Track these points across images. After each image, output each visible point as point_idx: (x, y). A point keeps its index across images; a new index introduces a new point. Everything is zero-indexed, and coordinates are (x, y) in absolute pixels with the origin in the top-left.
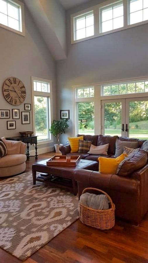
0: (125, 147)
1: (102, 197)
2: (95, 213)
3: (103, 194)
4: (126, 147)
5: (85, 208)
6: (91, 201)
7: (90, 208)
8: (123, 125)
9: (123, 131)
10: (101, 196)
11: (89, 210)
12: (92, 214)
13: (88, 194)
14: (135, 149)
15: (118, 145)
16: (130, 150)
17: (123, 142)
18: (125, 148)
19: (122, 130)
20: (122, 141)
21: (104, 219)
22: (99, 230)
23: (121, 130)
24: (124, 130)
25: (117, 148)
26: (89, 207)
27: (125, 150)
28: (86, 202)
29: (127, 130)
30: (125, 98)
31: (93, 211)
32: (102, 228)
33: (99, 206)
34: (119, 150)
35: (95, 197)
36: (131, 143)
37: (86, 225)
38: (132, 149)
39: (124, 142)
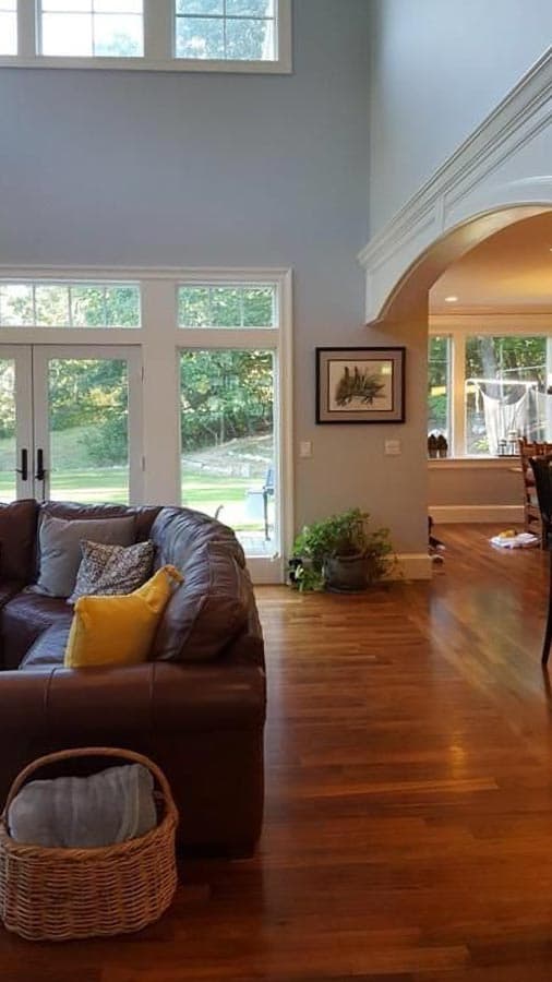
0: (90, 543)
1: (122, 780)
2: (104, 864)
3: (131, 762)
4: (94, 544)
5: (46, 859)
6: (76, 814)
7: (70, 853)
8: (24, 452)
9: (25, 478)
10: (113, 776)
11: (69, 860)
12: (87, 874)
13: (41, 787)
14: (125, 547)
15: (55, 539)
16: (111, 554)
17: (72, 522)
18: (90, 546)
19: (20, 475)
20: (69, 520)
21: (145, 876)
22: (120, 938)
23: (14, 476)
24: (30, 477)
25: (47, 553)
26: (65, 847)
27: (89, 556)
28: (52, 826)
29: (42, 475)
30: (32, 345)
31: (91, 859)
32: (139, 920)
33: (120, 825)
34: (60, 558)
35: (87, 789)
36: (104, 525)
37: (48, 942)
38: (117, 549)
39: (78, 521)
